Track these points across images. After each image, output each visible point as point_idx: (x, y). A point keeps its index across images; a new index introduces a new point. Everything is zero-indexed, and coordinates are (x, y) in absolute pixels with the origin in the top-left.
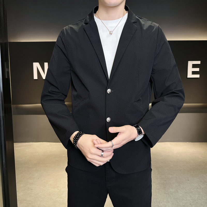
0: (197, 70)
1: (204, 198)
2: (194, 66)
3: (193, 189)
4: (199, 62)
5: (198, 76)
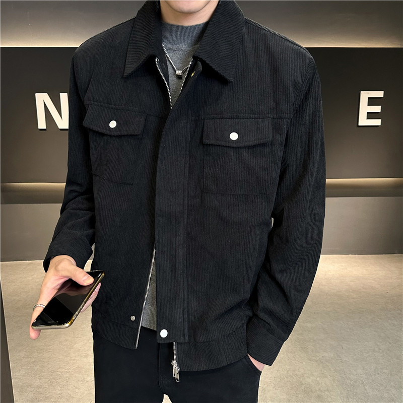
0: (377, 109)
1: (386, 371)
2: (372, 101)
3: (366, 351)
4: (380, 94)
5: (377, 122)
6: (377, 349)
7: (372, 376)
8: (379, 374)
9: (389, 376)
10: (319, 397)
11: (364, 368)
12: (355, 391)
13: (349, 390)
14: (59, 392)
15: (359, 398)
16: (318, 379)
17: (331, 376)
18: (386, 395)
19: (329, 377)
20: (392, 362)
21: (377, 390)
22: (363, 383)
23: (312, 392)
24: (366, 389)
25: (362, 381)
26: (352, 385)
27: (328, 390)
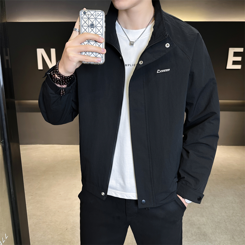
0: (239, 59)
2: (236, 54)
5: (239, 67)
6: (234, 202)
7: (230, 217)
8: (234, 216)
9: (241, 218)
10: (199, 228)
11: (226, 213)
12: (220, 225)
13: (217, 224)
14: (51, 219)
15: (222, 230)
16: (199, 218)
17: (206, 216)
18: (238, 229)
19: (205, 217)
20: (243, 209)
21: (233, 225)
22: (224, 221)
23: (195, 225)
24: (226, 225)
25: (224, 220)
26: (218, 222)
27: (204, 224)
